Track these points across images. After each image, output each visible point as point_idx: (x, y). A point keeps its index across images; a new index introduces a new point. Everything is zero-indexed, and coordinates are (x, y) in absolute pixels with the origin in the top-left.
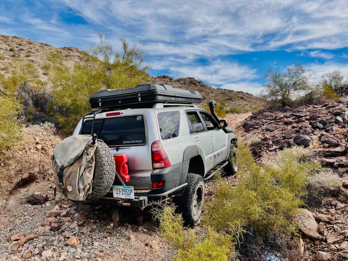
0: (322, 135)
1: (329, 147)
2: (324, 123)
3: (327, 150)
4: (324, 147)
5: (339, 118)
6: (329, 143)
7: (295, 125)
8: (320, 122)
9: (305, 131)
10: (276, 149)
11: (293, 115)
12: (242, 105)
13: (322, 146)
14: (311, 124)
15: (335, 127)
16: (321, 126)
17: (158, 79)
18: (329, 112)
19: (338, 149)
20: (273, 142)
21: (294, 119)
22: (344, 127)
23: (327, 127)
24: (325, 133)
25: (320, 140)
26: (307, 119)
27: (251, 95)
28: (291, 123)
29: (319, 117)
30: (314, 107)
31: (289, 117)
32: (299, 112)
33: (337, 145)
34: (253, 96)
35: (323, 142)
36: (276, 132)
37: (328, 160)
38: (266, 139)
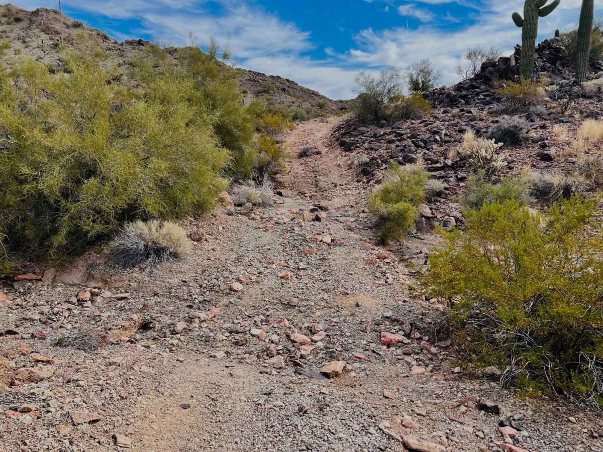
0: (425, 153)
1: (431, 164)
2: (425, 142)
3: (430, 166)
4: (427, 164)
5: (437, 137)
6: (431, 161)
7: (398, 143)
8: (421, 141)
9: (410, 150)
10: (386, 168)
11: (393, 132)
12: (287, 104)
13: (426, 163)
14: (413, 142)
15: (435, 146)
16: (423, 144)
17: (128, 47)
18: (428, 130)
19: (438, 165)
20: (382, 161)
21: (395, 137)
22: (441, 146)
23: (428, 146)
24: (427, 152)
25: (424, 158)
26: (408, 137)
27: (293, 82)
28: (393, 142)
29: (419, 135)
30: (412, 124)
31: (390, 135)
32: (399, 128)
33: (437, 162)
34: (297, 84)
35: (426, 160)
36: (382, 151)
37: (433, 173)
38: (373, 159)
